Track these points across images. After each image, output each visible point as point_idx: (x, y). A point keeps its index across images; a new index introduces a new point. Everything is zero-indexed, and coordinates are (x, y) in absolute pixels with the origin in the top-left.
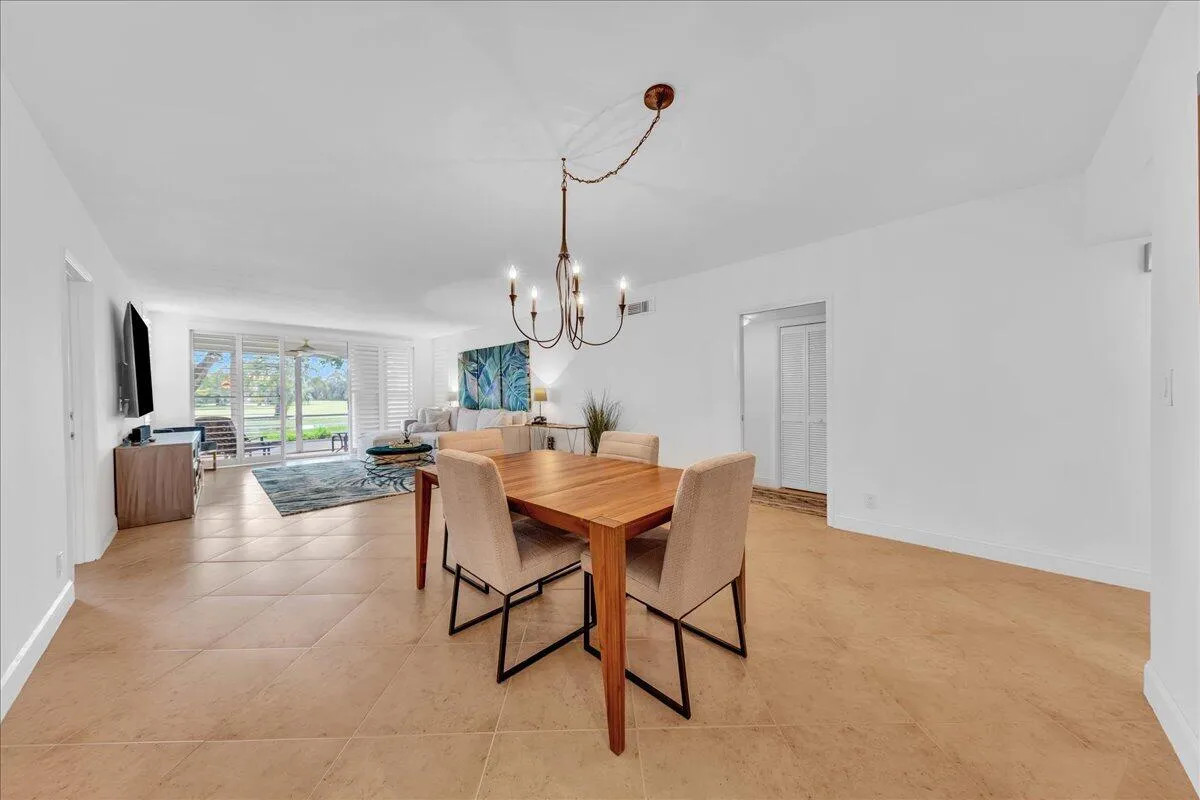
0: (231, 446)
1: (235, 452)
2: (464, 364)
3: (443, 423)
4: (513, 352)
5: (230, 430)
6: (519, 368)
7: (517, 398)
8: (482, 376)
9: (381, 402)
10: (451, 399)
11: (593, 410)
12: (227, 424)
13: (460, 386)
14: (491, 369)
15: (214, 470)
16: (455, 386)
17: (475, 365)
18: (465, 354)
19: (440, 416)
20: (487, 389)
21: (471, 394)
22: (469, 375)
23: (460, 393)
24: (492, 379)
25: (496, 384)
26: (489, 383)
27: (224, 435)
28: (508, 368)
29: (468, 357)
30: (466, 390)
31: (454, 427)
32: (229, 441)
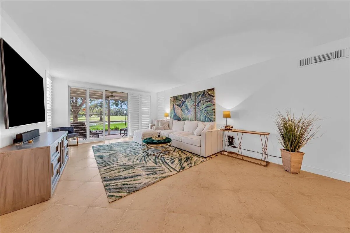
0: (85, 135)
1: (86, 137)
2: (173, 102)
3: (166, 126)
4: (203, 95)
5: (84, 128)
6: (207, 102)
7: (206, 116)
8: (183, 106)
9: (140, 116)
10: (167, 116)
11: (285, 124)
12: (83, 125)
13: (171, 111)
14: (189, 103)
15: (77, 145)
16: (168, 110)
17: (180, 102)
18: (174, 97)
19: (165, 123)
20: (187, 112)
21: (177, 114)
22: (176, 107)
23: (171, 114)
24: (189, 107)
25: (192, 110)
26: (188, 109)
27: (82, 130)
28: (200, 102)
29: (175, 99)
30: (174, 112)
31: (171, 128)
32: (84, 132)
